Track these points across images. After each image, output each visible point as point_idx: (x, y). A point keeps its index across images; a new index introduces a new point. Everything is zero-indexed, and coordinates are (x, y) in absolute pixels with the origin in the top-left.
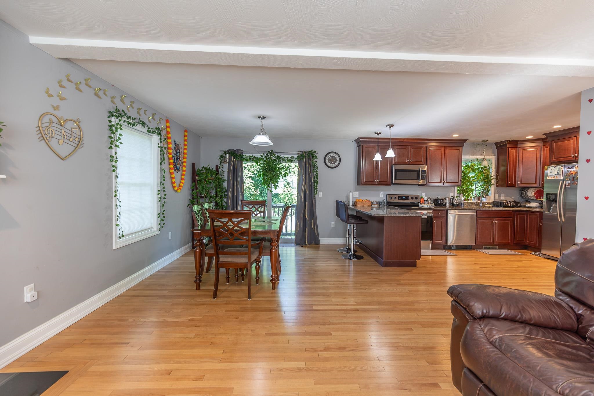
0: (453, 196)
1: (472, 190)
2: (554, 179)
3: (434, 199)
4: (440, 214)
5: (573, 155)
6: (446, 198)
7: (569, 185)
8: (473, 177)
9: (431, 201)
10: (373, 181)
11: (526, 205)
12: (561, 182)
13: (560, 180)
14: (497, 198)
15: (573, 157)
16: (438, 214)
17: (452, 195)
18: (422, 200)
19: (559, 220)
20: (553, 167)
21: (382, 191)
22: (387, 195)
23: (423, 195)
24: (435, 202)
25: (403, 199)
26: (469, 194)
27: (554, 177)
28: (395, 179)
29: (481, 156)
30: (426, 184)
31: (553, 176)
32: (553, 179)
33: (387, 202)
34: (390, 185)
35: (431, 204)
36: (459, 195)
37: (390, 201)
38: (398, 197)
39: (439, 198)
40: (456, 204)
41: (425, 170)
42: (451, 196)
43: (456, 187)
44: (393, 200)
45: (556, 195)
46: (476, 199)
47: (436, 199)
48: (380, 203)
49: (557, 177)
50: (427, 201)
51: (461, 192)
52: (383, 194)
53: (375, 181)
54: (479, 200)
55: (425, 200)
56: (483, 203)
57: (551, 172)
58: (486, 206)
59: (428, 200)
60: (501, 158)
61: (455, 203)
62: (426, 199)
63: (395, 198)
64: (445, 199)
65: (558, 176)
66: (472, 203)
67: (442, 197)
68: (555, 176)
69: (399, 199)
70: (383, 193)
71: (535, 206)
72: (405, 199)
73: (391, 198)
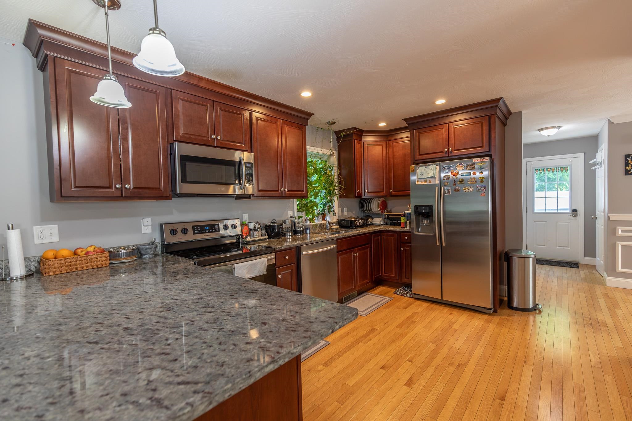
0: (292, 216)
1: (316, 205)
2: (426, 184)
3: (266, 226)
4: (287, 257)
5: (446, 150)
6: (285, 220)
7: (449, 192)
8: (316, 182)
9: (262, 230)
10: (110, 187)
11: (369, 222)
12: (437, 188)
13: (435, 185)
14: (341, 215)
15: (446, 153)
16: (285, 258)
17: (290, 214)
18: (245, 228)
19: (438, 244)
20: (424, 167)
21: (147, 216)
22: (161, 226)
23: (246, 218)
24: (269, 230)
25: (205, 232)
26: (313, 210)
27: (425, 181)
28: (184, 180)
29: (322, 149)
30: (253, 195)
31: (425, 179)
32: (424, 183)
33: (163, 245)
34: (168, 198)
35: (262, 236)
36: (300, 213)
37: (170, 239)
38: (193, 227)
39: (274, 223)
40: (301, 231)
41: (252, 163)
42: (289, 216)
43: (295, 200)
44: (180, 238)
45: (431, 207)
46: (320, 218)
47: (270, 226)
48: (143, 252)
49: (430, 181)
50: (255, 229)
51: (302, 208)
52: (150, 223)
53: (118, 186)
54: (324, 219)
55: (251, 230)
56: (329, 224)
57: (422, 175)
58: (334, 229)
59: (257, 228)
60: (343, 155)
61: (299, 229)
62: (251, 226)
63: (185, 231)
64: (284, 222)
65: (432, 179)
66: (317, 225)
67: (279, 219)
68: (428, 180)
69: (194, 233)
70: (149, 220)
71: (382, 223)
72: (209, 232)
73: (174, 232)
